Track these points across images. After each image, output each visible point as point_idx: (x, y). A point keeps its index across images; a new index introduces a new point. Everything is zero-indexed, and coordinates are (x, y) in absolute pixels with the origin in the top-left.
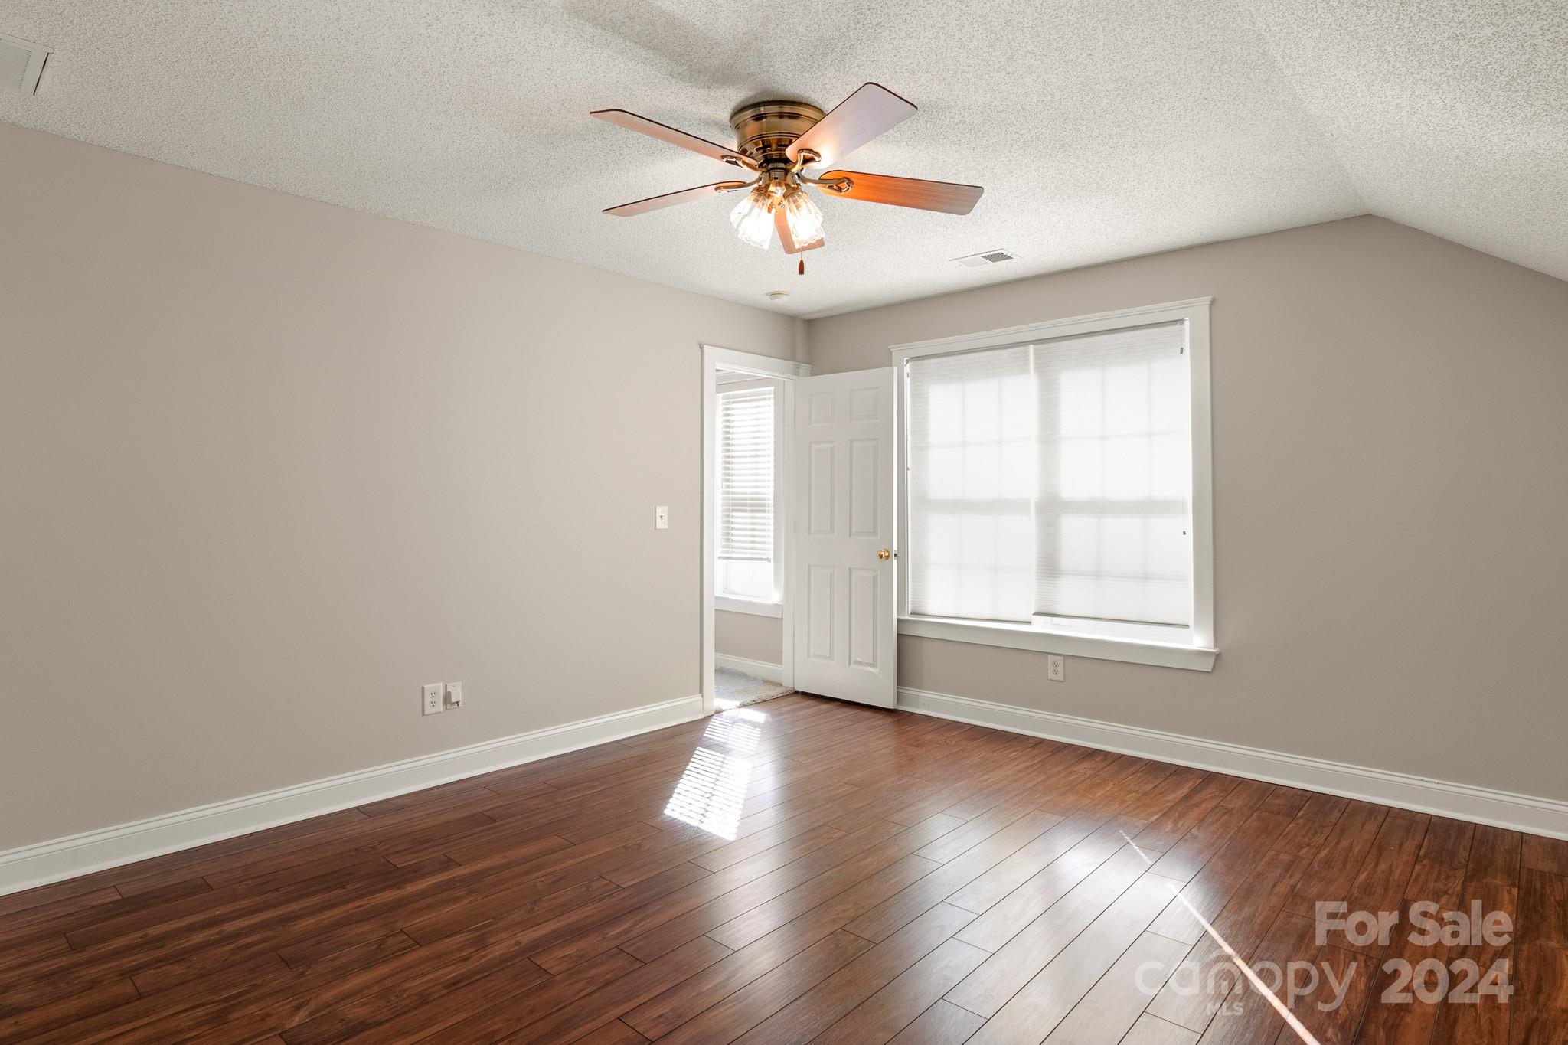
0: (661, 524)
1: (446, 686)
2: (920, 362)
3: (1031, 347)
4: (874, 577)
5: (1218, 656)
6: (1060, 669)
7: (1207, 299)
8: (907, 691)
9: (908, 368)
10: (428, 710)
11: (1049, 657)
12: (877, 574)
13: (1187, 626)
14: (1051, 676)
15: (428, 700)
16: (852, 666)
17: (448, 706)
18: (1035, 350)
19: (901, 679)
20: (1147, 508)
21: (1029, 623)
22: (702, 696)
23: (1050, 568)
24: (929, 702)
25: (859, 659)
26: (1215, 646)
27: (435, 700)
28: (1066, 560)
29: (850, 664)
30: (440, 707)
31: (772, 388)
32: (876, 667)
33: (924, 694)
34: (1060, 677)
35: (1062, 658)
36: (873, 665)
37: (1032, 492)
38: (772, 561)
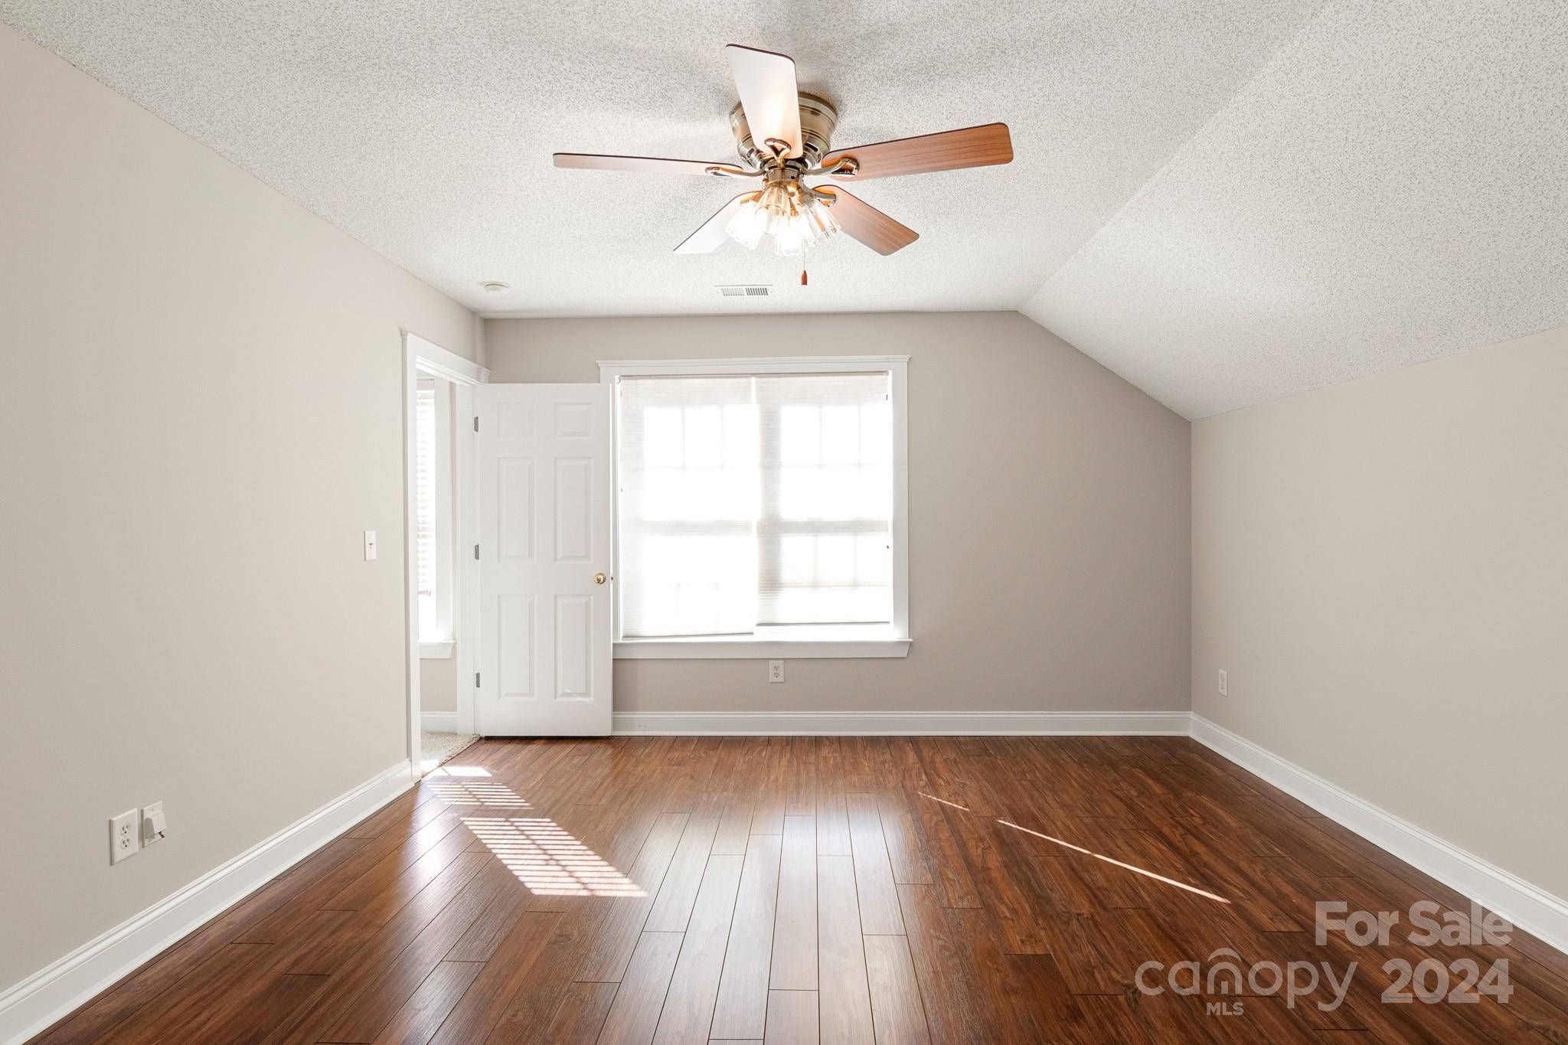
0: (372, 553)
1: (142, 811)
2: (633, 382)
3: (753, 380)
4: (586, 603)
5: (911, 644)
6: (781, 672)
7: (908, 357)
8: (624, 715)
9: (618, 387)
10: (120, 853)
11: (771, 662)
12: (590, 600)
13: (888, 622)
14: (772, 679)
15: (118, 838)
16: (558, 699)
17: (146, 841)
18: (757, 383)
19: (616, 706)
20: (856, 527)
21: (752, 633)
22: (411, 761)
23: (771, 583)
24: (645, 723)
25: (569, 691)
26: (909, 637)
27: (128, 836)
28: (787, 574)
29: (555, 698)
30: (135, 846)
31: (433, 392)
32: (589, 696)
33: (640, 716)
34: (781, 679)
35: (782, 662)
36: (586, 694)
37: (754, 514)
38: (434, 595)
